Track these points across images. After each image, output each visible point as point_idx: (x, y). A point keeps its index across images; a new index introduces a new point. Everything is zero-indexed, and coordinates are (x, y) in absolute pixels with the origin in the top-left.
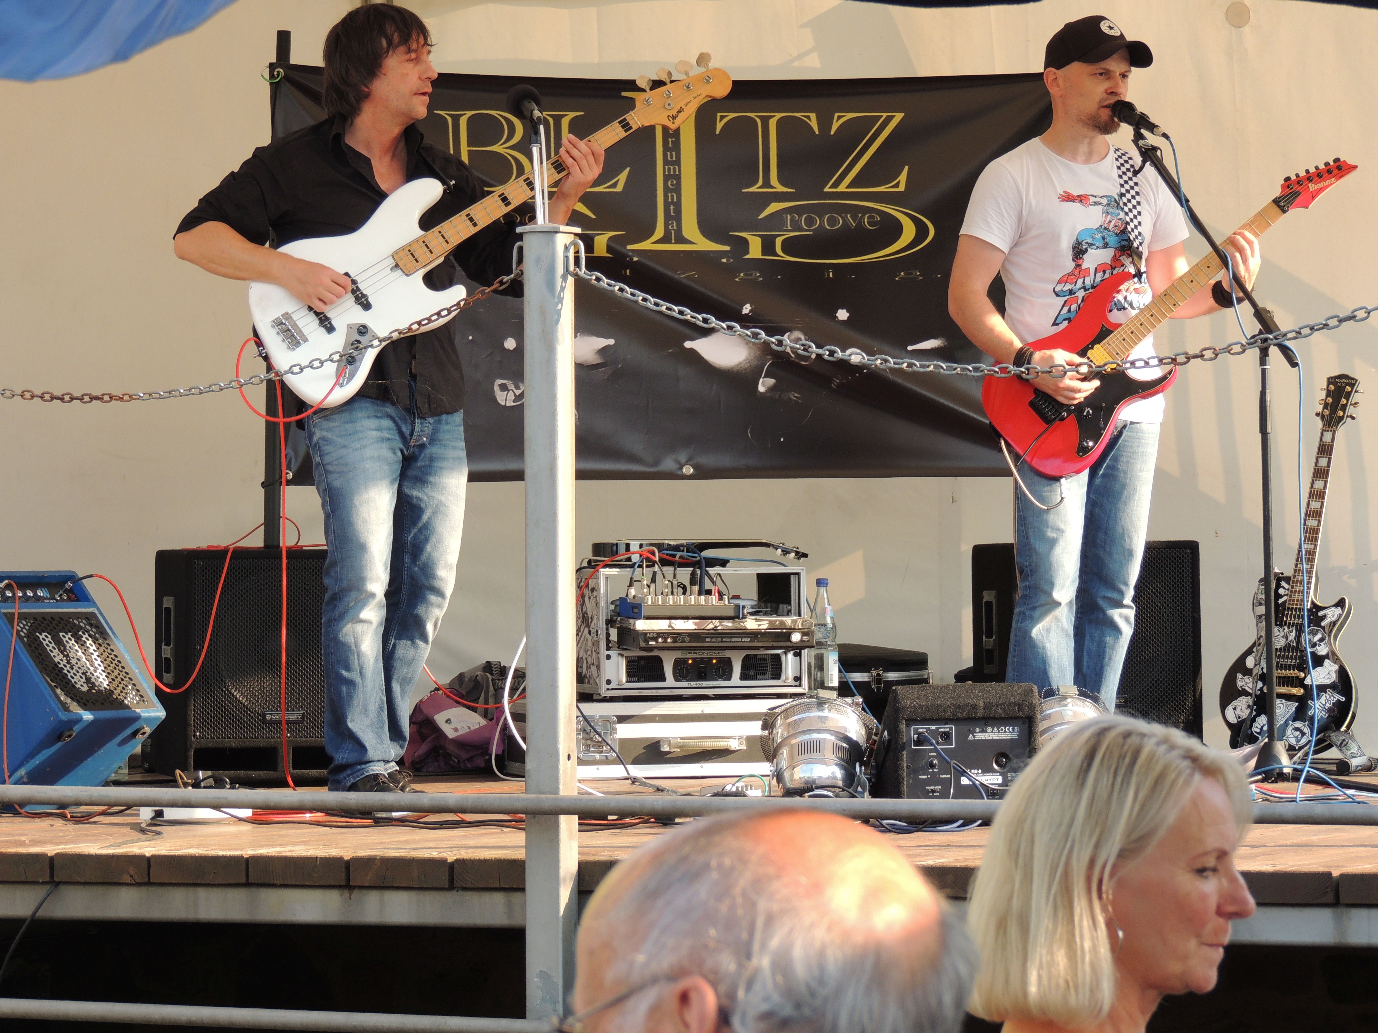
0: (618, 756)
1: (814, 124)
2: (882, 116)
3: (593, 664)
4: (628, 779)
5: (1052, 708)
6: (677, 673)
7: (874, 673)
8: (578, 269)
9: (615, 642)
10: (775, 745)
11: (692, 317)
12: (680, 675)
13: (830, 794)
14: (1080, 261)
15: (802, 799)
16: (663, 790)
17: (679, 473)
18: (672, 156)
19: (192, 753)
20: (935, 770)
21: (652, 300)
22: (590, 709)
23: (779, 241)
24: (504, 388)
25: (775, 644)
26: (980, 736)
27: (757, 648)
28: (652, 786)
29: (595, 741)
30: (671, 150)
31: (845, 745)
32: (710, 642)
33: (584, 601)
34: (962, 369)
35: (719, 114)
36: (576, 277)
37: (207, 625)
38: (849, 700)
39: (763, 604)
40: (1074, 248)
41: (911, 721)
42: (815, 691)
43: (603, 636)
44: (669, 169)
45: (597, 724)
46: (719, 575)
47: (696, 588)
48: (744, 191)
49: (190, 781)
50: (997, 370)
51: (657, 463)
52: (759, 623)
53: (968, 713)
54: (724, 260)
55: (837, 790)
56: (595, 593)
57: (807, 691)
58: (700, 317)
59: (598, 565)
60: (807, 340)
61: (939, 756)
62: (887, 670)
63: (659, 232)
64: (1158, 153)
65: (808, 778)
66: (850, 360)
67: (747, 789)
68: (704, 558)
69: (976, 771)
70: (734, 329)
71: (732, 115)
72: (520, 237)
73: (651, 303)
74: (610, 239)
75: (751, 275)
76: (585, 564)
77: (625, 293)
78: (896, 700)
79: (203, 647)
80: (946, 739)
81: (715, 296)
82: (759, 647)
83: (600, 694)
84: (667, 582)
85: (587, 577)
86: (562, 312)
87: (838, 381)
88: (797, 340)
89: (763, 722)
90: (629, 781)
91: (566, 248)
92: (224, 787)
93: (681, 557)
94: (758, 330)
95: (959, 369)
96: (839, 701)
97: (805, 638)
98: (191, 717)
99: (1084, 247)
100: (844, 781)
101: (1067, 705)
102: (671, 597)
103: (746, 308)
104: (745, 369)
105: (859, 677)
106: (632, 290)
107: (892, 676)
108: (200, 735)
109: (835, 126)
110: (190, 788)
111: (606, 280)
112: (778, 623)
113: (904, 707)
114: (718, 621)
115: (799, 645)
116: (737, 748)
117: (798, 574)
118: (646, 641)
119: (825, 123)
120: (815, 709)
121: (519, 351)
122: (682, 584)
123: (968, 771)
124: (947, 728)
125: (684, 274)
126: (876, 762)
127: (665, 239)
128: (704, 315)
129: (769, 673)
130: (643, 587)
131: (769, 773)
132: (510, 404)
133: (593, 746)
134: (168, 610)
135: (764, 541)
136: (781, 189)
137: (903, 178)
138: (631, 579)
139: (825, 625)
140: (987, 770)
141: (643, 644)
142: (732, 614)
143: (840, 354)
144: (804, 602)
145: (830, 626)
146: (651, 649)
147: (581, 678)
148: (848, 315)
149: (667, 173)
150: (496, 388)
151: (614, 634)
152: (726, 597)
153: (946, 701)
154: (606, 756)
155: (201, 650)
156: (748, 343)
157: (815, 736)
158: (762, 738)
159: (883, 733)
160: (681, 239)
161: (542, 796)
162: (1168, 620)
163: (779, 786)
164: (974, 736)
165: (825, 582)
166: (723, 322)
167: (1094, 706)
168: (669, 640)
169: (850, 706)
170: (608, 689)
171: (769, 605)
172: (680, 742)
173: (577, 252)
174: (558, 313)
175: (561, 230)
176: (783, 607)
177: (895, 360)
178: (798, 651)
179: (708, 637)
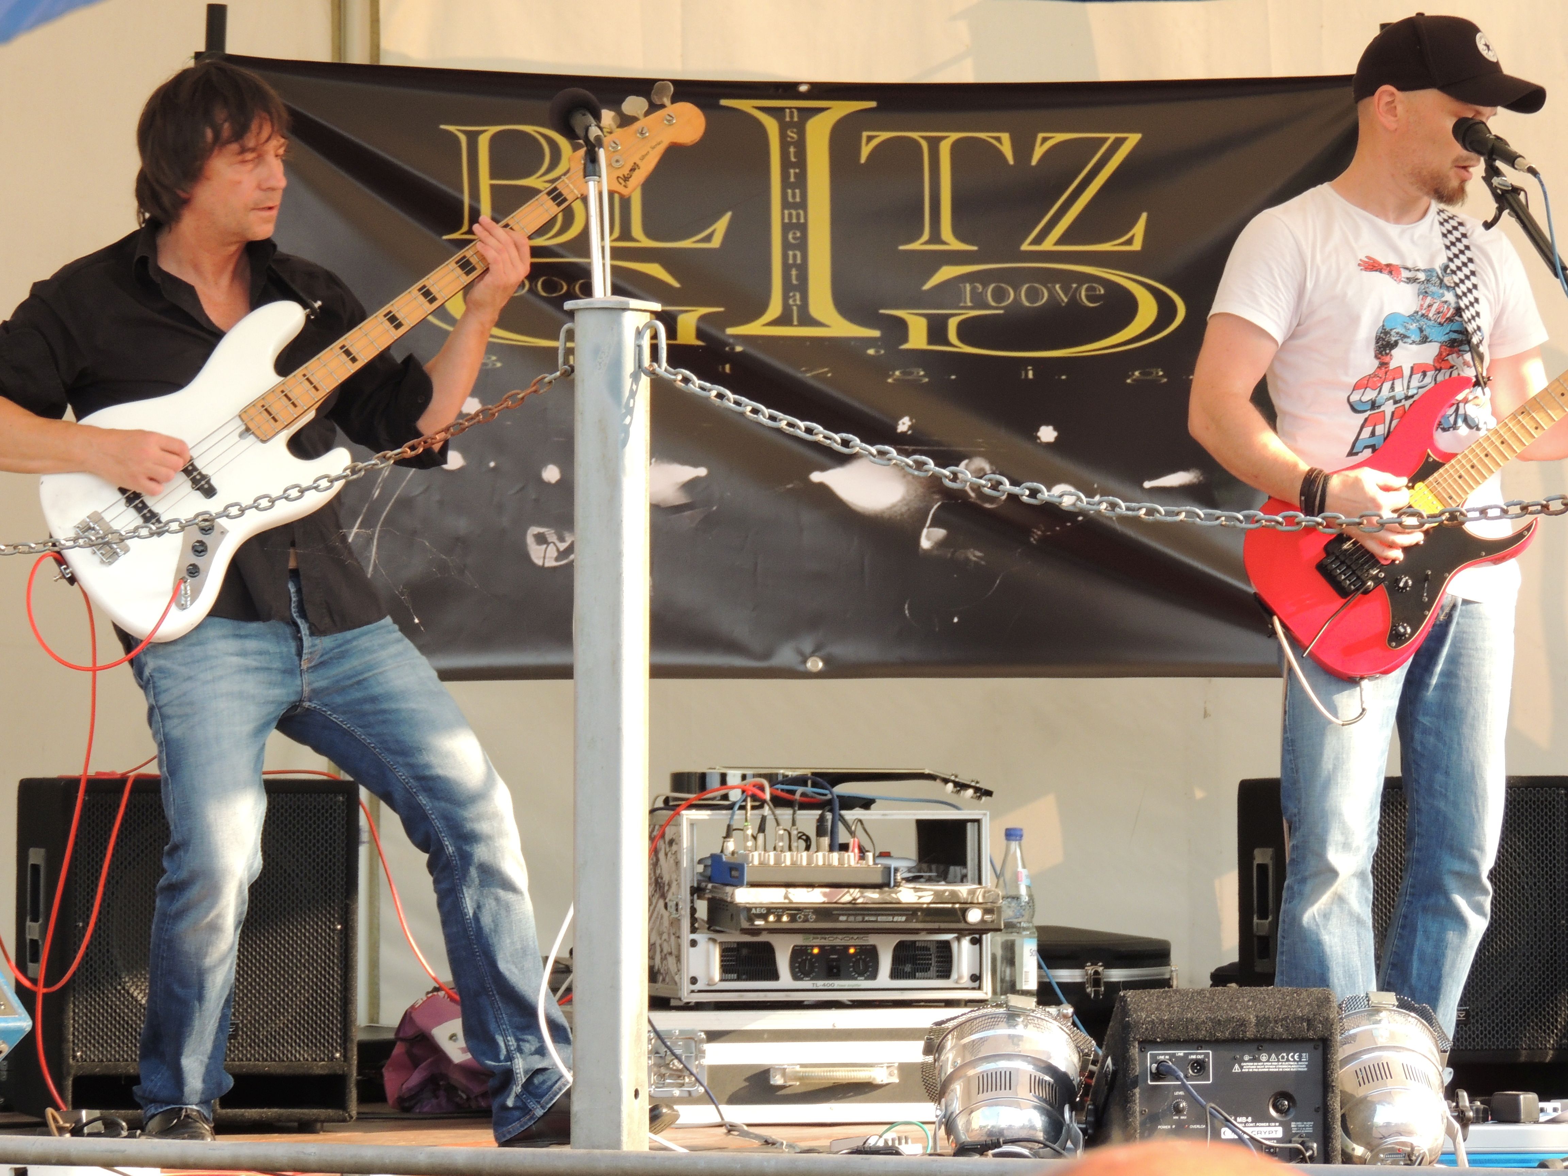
0: (706, 1091)
1: (1006, 149)
2: (1107, 139)
3: (671, 954)
4: (721, 1126)
5: (1358, 1026)
6: (796, 967)
7: (1090, 969)
8: (655, 365)
9: (703, 920)
10: (943, 1078)
11: (825, 437)
12: (800, 971)
13: (1026, 1152)
14: (1386, 359)
15: (983, 1159)
16: (773, 1144)
17: (801, 668)
18: (794, 196)
19: (70, 1082)
20: (1182, 1118)
21: (767, 411)
22: (668, 1020)
23: (953, 325)
24: (541, 539)
25: (943, 926)
26: (1250, 1067)
27: (916, 931)
28: (757, 1137)
29: (671, 1069)
30: (793, 186)
31: (1047, 1078)
32: (846, 921)
33: (658, 860)
34: (1228, 518)
35: (865, 134)
36: (653, 377)
37: (94, 891)
38: (1053, 1010)
39: (924, 866)
40: (1378, 339)
41: (1147, 1043)
42: (1003, 997)
43: (686, 912)
44: (790, 215)
45: (675, 1043)
46: (860, 821)
47: (826, 841)
48: (901, 248)
49: (68, 1125)
50: (1280, 519)
51: (767, 655)
52: (920, 894)
53: (1233, 1031)
54: (871, 352)
55: (1036, 1146)
56: (674, 847)
57: (989, 996)
58: (837, 437)
59: (679, 805)
60: (994, 473)
61: (1189, 1096)
62: (1108, 966)
63: (775, 309)
64: (1522, 196)
65: (993, 1127)
66: (1060, 503)
67: (900, 1143)
68: (838, 796)
69: (1243, 1119)
70: (888, 456)
71: (884, 135)
72: (571, 314)
73: (764, 417)
74: (703, 318)
75: (911, 373)
76: (660, 804)
77: (725, 402)
78: (1125, 1012)
79: (88, 924)
80: (1199, 1071)
81: (856, 404)
82: (919, 929)
83: (680, 999)
84: (781, 832)
85: (663, 823)
86: (631, 429)
87: (1039, 533)
88: (980, 474)
89: (926, 1043)
90: (723, 1130)
91: (639, 333)
92: (118, 1135)
93: (803, 795)
94: (924, 458)
95: (1223, 518)
96: (1040, 1012)
97: (988, 917)
98: (69, 1028)
99: (1394, 339)
100: (1046, 1132)
101: (1380, 1021)
102: (788, 854)
103: (904, 424)
104: (902, 515)
105: (1066, 975)
106: (737, 397)
107: (1116, 975)
108: (81, 1056)
109: (1039, 152)
110: (68, 1135)
111: (698, 382)
112: (947, 894)
113: (1137, 1023)
114: (857, 890)
115: (979, 927)
116: (885, 1082)
117: (978, 821)
118: (751, 919)
119: (1023, 148)
120: (1003, 1024)
121: (566, 486)
122: (804, 834)
123: (1232, 1119)
124: (1201, 1054)
125: (811, 370)
126: (1094, 1104)
127: (784, 320)
128: (844, 435)
129: (933, 969)
130: (746, 839)
131: (934, 1119)
132: (550, 563)
133: (671, 1077)
134: (35, 868)
135: (927, 771)
136: (956, 245)
137: (1139, 230)
138: (729, 826)
139: (1017, 898)
140: (1261, 1117)
141: (745, 924)
142: (878, 879)
143: (1045, 495)
144: (986, 865)
145: (1025, 898)
146: (757, 931)
147: (653, 975)
148: (1055, 434)
149: (786, 221)
150: (530, 540)
151: (702, 907)
152: (870, 855)
153: (1199, 1014)
154: (689, 1092)
155: (85, 928)
156: (905, 475)
157: (1003, 1064)
158: (924, 1066)
159: (1104, 1061)
160: (807, 320)
161: (597, 1152)
162: (1531, 894)
163: (948, 1140)
164: (1242, 1067)
165: (1019, 833)
166: (872, 444)
167: (1421, 1023)
168: (785, 918)
169: (1055, 1019)
170: (693, 991)
171: (934, 867)
172: (800, 1072)
173: (655, 336)
174: (626, 429)
175: (631, 307)
176: (955, 872)
177: (1128, 504)
178: (977, 936)
179: (843, 915)
